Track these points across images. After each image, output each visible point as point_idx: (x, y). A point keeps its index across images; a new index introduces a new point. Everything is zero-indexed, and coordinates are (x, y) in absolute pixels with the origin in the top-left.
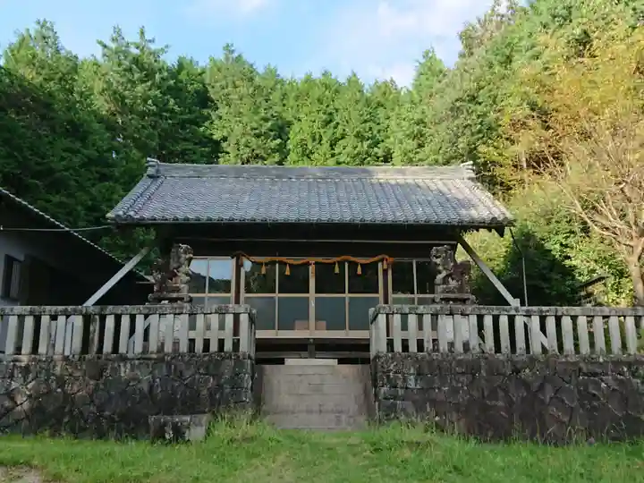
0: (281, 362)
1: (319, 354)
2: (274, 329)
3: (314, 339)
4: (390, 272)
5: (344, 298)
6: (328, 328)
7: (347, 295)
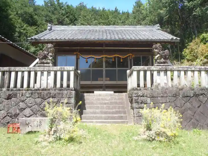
0: (93, 92)
1: (106, 89)
2: (90, 81)
3: (105, 84)
4: (132, 60)
5: (116, 70)
6: (110, 80)
7: (117, 69)
